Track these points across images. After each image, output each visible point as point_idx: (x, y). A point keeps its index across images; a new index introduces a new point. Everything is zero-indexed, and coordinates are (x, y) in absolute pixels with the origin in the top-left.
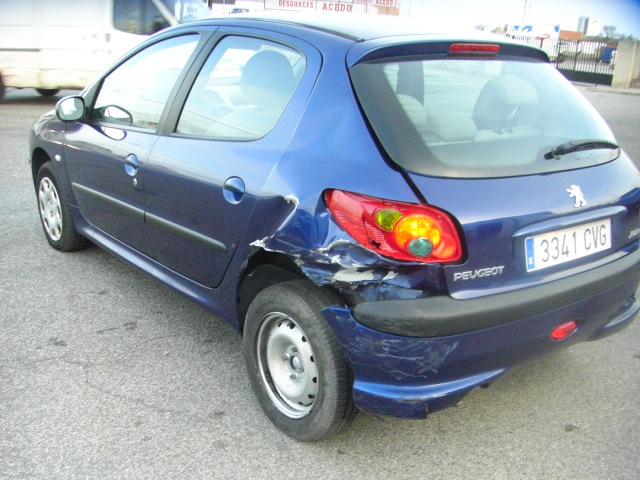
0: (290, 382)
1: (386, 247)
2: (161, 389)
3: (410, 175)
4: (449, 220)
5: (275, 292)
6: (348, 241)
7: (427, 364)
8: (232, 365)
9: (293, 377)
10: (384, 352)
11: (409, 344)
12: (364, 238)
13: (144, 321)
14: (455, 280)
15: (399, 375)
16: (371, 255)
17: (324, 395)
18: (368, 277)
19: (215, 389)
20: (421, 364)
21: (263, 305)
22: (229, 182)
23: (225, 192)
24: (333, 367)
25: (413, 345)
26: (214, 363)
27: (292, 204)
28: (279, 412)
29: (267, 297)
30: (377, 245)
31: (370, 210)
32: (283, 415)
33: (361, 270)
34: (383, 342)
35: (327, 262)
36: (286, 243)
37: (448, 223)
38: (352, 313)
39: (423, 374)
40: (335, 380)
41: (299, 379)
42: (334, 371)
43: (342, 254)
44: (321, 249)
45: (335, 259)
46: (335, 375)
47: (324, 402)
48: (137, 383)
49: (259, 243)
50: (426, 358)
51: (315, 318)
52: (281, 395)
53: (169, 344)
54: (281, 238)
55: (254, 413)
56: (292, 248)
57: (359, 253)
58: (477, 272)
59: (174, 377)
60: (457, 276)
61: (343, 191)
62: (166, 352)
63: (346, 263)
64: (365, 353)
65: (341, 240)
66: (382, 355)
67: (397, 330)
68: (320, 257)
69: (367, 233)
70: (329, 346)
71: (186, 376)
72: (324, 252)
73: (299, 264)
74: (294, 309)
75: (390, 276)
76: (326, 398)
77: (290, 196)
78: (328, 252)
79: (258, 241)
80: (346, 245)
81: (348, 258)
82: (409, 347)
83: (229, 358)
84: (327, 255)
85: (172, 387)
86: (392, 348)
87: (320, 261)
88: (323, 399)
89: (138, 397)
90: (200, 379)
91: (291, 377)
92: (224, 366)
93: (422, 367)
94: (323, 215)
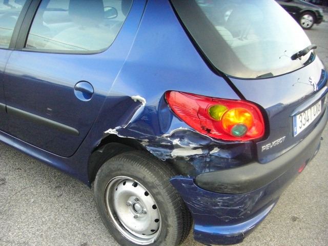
0: (134, 220)
1: (215, 132)
2: (38, 230)
3: (230, 79)
4: (258, 109)
5: (122, 163)
6: (186, 129)
7: (245, 209)
8: (80, 203)
9: (136, 217)
10: (218, 205)
11: (236, 198)
12: (199, 126)
13: (10, 177)
14: (262, 151)
15: (227, 218)
16: (204, 138)
17: (167, 232)
18: (200, 152)
19: (75, 225)
20: (242, 210)
21: (112, 171)
22: (78, 85)
23: (76, 92)
24: (174, 214)
25: (238, 199)
26: (67, 204)
27: (139, 103)
28: (127, 240)
29: (115, 166)
30: (209, 131)
31: (204, 105)
32: (131, 242)
33: (195, 148)
34: (218, 199)
35: (169, 144)
36: (137, 132)
37: (257, 111)
38: (195, 181)
39: (242, 216)
40: (176, 223)
41: (140, 217)
42: (175, 217)
43: (181, 138)
44: (165, 135)
45: (176, 142)
46: (176, 220)
47: (167, 237)
48: (19, 229)
49: (111, 131)
50: (245, 205)
51: (157, 181)
52: (126, 228)
53: (32, 193)
54: (132, 128)
55: (107, 240)
56: (142, 135)
57: (194, 137)
58: (273, 143)
59: (44, 220)
60: (264, 148)
61: (179, 92)
62: (32, 200)
63: (184, 144)
64: (204, 207)
65: (181, 128)
66: (217, 208)
67: (229, 191)
68: (164, 140)
69: (201, 122)
70: (170, 200)
71: (52, 217)
72: (167, 137)
73: (144, 145)
74: (140, 176)
75: (215, 151)
76: (168, 234)
77: (136, 97)
78: (170, 137)
79: (110, 130)
80: (184, 132)
81: (186, 140)
82: (236, 200)
83: (76, 198)
84: (169, 139)
85: (45, 228)
86: (223, 203)
87: (163, 143)
88: (166, 235)
89: (23, 239)
90: (62, 219)
91: (134, 217)
92: (74, 206)
93: (242, 212)
94: (164, 111)
